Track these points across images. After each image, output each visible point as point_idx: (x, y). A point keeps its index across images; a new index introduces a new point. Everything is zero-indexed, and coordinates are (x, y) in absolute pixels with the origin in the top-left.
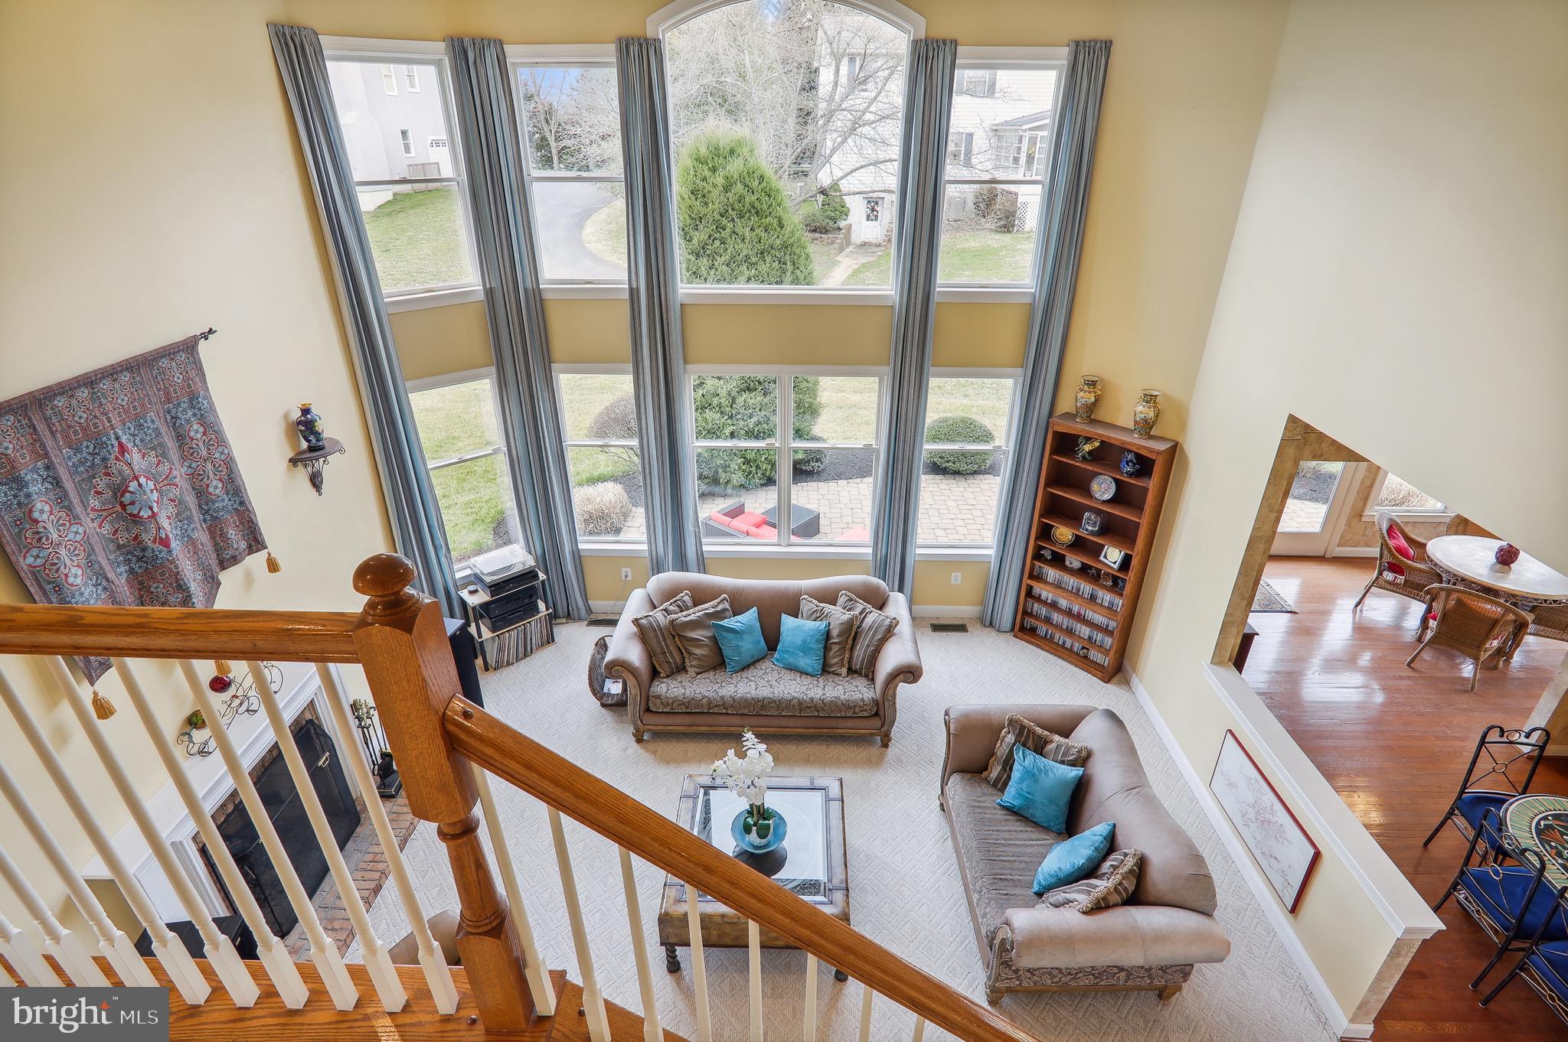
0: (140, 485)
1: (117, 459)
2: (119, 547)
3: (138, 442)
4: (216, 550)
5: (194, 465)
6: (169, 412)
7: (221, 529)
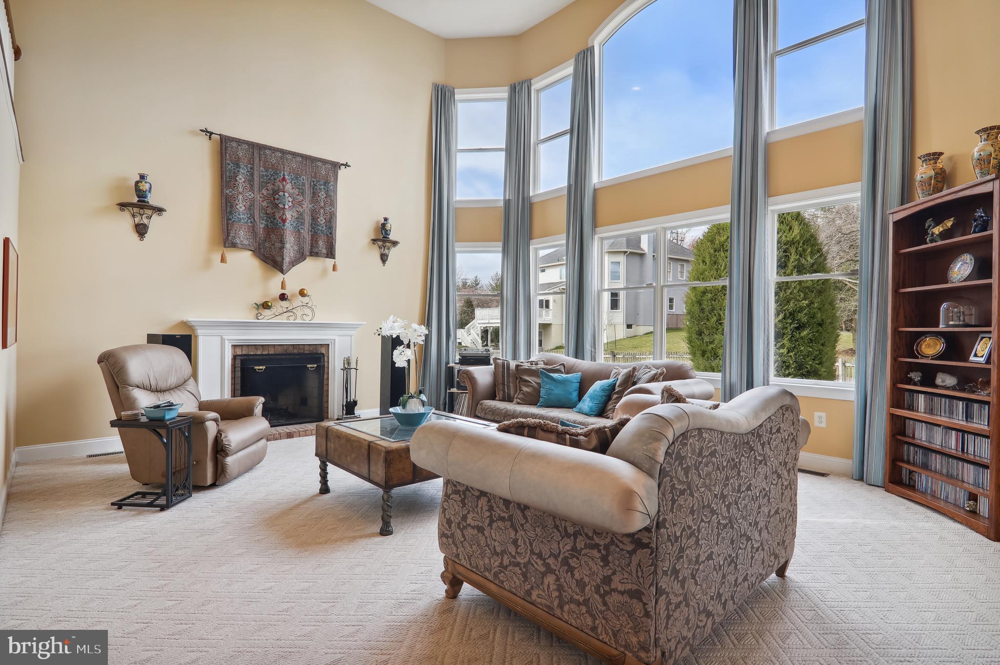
0: (284, 195)
1: (280, 181)
2: (266, 213)
3: (293, 182)
4: (311, 246)
5: (315, 207)
6: (313, 182)
7: (317, 238)
